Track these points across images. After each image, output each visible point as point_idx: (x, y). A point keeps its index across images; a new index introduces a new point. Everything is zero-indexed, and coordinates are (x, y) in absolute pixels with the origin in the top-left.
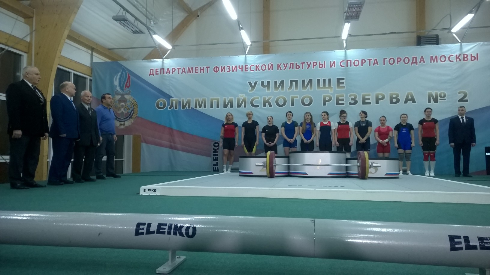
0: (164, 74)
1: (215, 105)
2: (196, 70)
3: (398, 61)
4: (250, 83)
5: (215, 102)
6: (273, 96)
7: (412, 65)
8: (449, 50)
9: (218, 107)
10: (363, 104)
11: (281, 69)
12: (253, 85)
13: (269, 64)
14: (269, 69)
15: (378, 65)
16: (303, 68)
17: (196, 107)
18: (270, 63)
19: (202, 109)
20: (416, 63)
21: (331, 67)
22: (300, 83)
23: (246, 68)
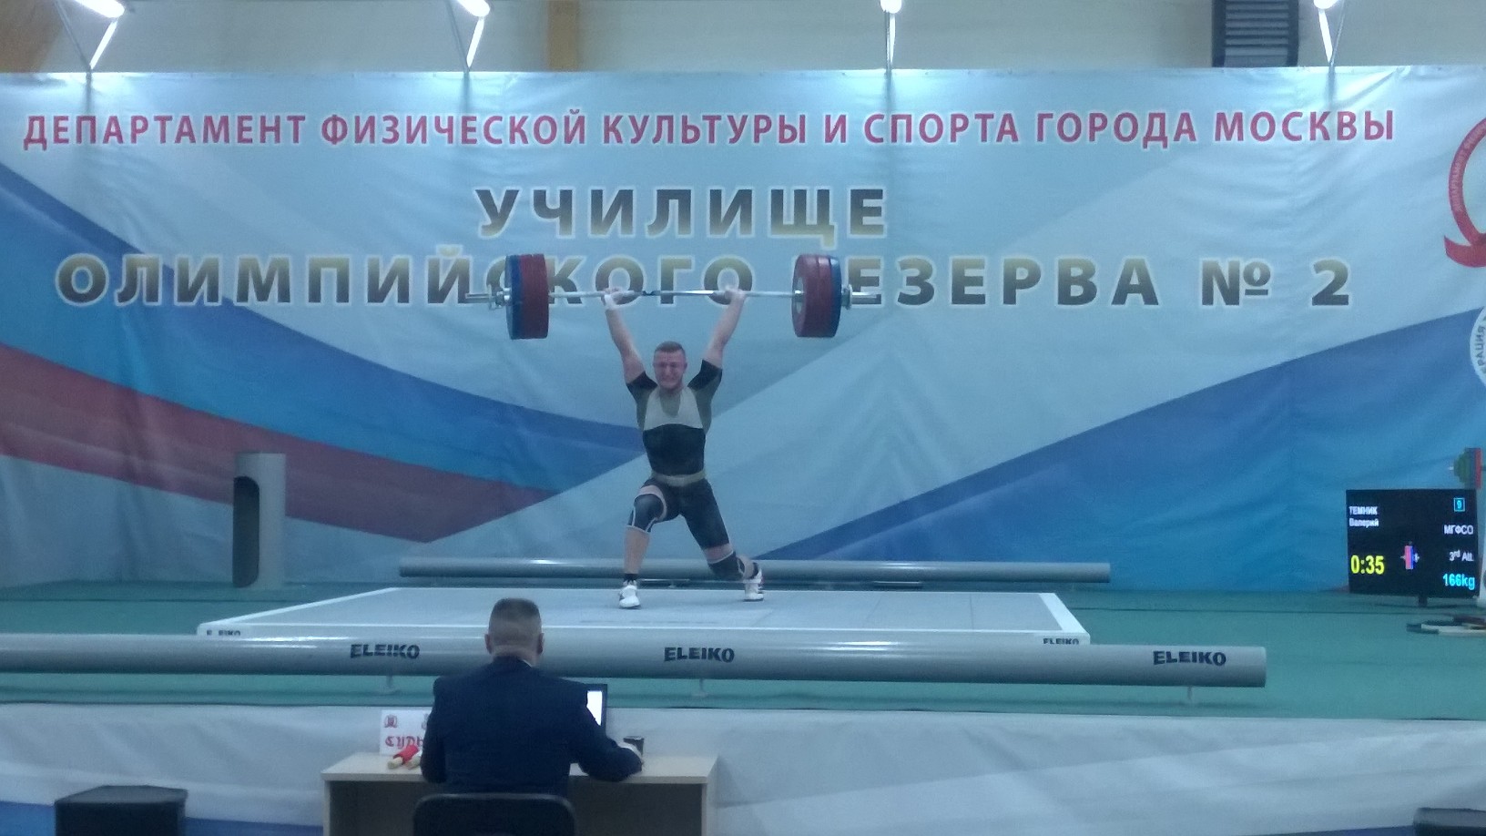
0: (93, 140)
1: (329, 289)
2: (242, 129)
3: (1093, 129)
4: (485, 196)
5: (330, 275)
6: (584, 259)
7: (1145, 146)
8: (1288, 91)
9: (343, 296)
10: (955, 301)
11: (619, 140)
12: (498, 203)
13: (569, 114)
14: (568, 139)
15: (1015, 138)
16: (712, 140)
17: (243, 296)
18: (571, 111)
19: (270, 308)
20: (1163, 138)
21: (827, 141)
22: (701, 204)
23: (466, 129)
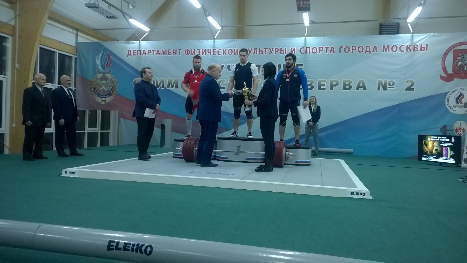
0: (140, 55)
2: (169, 52)
3: (353, 50)
7: (365, 54)
8: (401, 40)
13: (235, 48)
14: (235, 54)
15: (334, 52)
16: (265, 54)
17: (168, 87)
19: (174, 89)
20: (369, 52)
23: (214, 52)
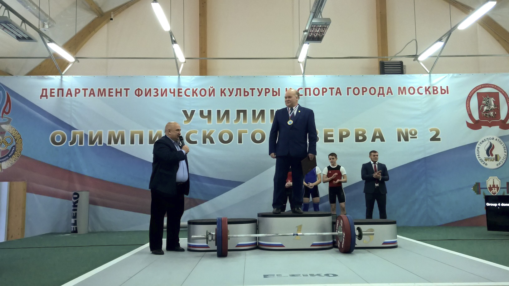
0: (63, 96)
1: (137, 140)
2: (110, 92)
3: (363, 92)
4: (185, 112)
5: (137, 136)
6: (215, 130)
7: (378, 96)
8: (418, 81)
9: (141, 142)
10: (325, 142)
11: (225, 95)
12: (189, 114)
13: (210, 88)
14: (210, 95)
15: (341, 95)
16: (252, 95)
17: (110, 142)
19: (119, 146)
20: (383, 94)
22: (249, 114)
23: (179, 92)
